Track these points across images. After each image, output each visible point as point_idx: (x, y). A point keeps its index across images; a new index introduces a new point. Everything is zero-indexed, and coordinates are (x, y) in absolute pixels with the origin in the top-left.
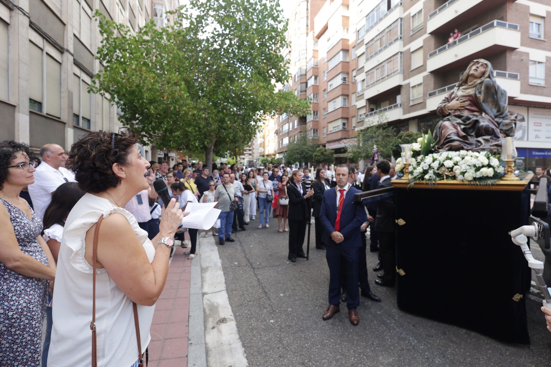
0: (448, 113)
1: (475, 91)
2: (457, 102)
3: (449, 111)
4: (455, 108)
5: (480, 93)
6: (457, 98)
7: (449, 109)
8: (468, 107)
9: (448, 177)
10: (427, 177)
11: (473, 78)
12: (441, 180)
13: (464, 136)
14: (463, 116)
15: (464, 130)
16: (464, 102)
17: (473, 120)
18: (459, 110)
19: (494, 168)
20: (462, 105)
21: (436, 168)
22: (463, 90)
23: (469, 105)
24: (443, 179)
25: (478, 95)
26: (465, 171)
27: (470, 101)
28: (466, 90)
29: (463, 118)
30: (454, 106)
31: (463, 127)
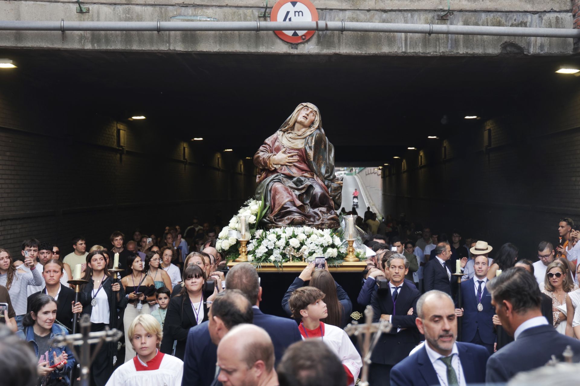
0: (273, 169)
1: (305, 145)
2: (285, 156)
3: (275, 166)
4: (282, 163)
5: (310, 147)
6: (284, 150)
7: (275, 163)
8: (296, 164)
9: (294, 257)
10: (272, 258)
11: (302, 127)
12: (287, 262)
13: (301, 205)
14: (294, 177)
15: (300, 197)
16: (292, 156)
17: (306, 185)
18: (286, 165)
19: (338, 248)
20: (291, 161)
21: (282, 248)
22: (290, 140)
23: (298, 161)
24: (289, 260)
25: (308, 151)
26: (313, 251)
27: (299, 156)
28: (293, 141)
29: (295, 179)
30: (281, 161)
31: (297, 193)
